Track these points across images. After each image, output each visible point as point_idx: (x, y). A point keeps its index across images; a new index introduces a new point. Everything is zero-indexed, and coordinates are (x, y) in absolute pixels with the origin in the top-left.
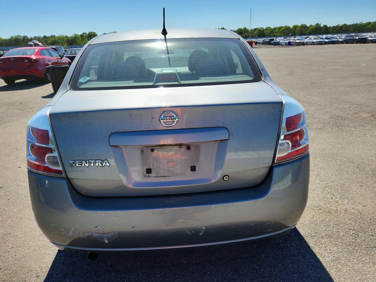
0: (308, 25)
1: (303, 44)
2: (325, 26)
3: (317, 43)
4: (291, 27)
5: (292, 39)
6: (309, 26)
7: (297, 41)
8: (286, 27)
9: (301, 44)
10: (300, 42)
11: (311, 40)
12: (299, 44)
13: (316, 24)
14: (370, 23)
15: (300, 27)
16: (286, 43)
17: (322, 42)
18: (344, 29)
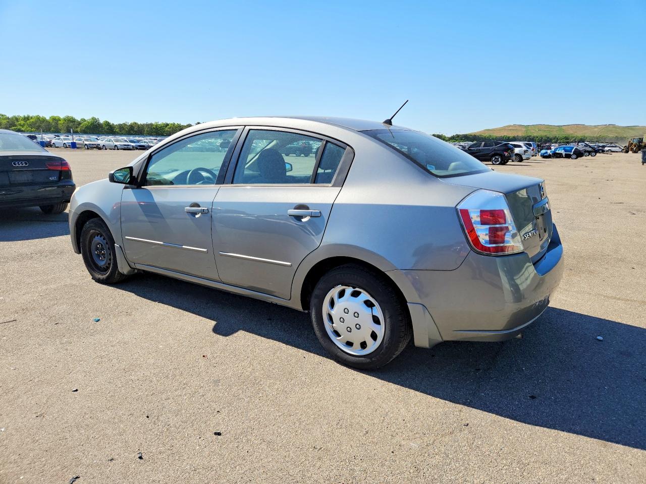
0: (78, 118)
1: (98, 147)
2: (107, 124)
3: (123, 147)
4: (48, 118)
5: (76, 139)
6: (79, 120)
7: (86, 143)
8: (38, 118)
9: (94, 147)
10: (92, 144)
11: (110, 143)
12: (90, 147)
13: (91, 118)
14: (167, 125)
15: (65, 120)
16: (64, 144)
17: (129, 147)
18: (135, 129)
